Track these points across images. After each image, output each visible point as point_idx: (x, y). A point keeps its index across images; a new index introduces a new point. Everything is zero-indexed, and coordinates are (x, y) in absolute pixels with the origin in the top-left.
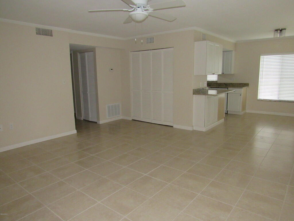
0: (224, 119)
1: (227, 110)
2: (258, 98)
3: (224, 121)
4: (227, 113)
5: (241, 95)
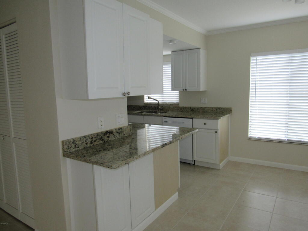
0: (177, 193)
1: (194, 159)
2: (249, 136)
3: (178, 197)
4: (194, 164)
5: (216, 132)
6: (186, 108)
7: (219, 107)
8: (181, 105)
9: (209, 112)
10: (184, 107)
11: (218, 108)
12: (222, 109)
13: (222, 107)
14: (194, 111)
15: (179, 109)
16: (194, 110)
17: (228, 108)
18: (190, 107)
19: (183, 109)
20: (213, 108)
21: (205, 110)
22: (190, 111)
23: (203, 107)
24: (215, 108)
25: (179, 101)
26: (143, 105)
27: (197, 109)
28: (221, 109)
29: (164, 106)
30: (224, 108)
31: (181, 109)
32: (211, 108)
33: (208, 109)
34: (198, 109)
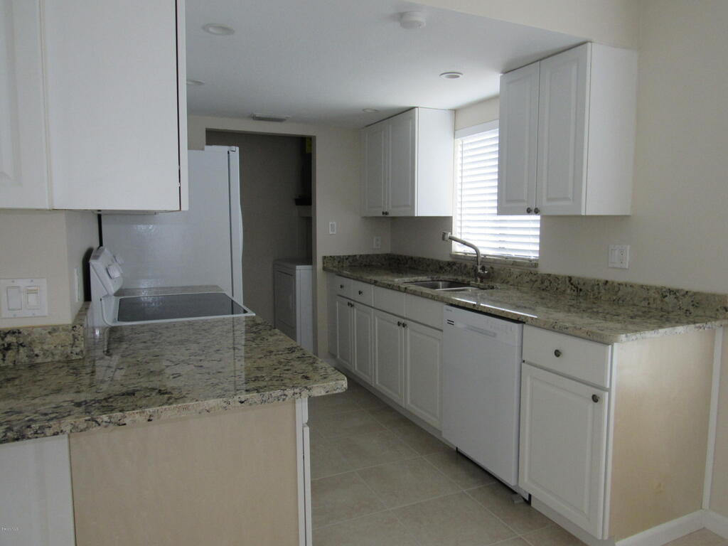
6: (557, 278)
7: (674, 285)
8: (544, 269)
9: (634, 305)
10: (549, 275)
11: (670, 291)
12: (687, 299)
13: (687, 288)
14: (581, 294)
15: (536, 281)
16: (581, 290)
17: (714, 295)
18: (570, 279)
19: (547, 283)
20: (647, 288)
21: (620, 294)
22: (569, 291)
23: (613, 283)
24: (656, 288)
25: (540, 252)
26: (449, 259)
27: (593, 286)
28: (683, 296)
29: (496, 267)
30: (695, 294)
31: (542, 283)
32: (642, 286)
33: (630, 289)
34: (596, 288)
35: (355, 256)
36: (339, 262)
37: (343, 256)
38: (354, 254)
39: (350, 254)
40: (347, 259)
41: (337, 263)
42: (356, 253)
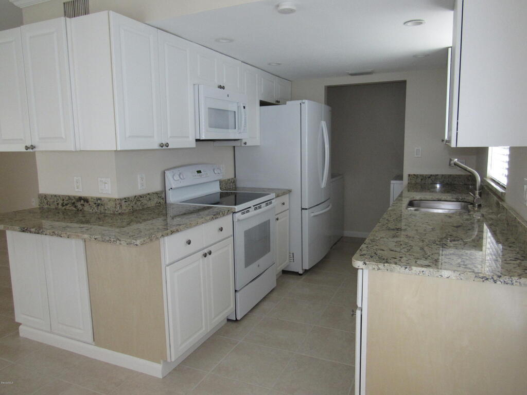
35: (437, 175)
36: (422, 180)
37: (426, 175)
38: (437, 174)
39: (432, 174)
40: (429, 177)
41: (420, 180)
42: (439, 174)
